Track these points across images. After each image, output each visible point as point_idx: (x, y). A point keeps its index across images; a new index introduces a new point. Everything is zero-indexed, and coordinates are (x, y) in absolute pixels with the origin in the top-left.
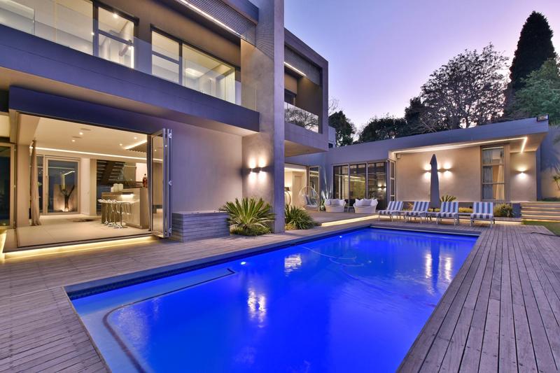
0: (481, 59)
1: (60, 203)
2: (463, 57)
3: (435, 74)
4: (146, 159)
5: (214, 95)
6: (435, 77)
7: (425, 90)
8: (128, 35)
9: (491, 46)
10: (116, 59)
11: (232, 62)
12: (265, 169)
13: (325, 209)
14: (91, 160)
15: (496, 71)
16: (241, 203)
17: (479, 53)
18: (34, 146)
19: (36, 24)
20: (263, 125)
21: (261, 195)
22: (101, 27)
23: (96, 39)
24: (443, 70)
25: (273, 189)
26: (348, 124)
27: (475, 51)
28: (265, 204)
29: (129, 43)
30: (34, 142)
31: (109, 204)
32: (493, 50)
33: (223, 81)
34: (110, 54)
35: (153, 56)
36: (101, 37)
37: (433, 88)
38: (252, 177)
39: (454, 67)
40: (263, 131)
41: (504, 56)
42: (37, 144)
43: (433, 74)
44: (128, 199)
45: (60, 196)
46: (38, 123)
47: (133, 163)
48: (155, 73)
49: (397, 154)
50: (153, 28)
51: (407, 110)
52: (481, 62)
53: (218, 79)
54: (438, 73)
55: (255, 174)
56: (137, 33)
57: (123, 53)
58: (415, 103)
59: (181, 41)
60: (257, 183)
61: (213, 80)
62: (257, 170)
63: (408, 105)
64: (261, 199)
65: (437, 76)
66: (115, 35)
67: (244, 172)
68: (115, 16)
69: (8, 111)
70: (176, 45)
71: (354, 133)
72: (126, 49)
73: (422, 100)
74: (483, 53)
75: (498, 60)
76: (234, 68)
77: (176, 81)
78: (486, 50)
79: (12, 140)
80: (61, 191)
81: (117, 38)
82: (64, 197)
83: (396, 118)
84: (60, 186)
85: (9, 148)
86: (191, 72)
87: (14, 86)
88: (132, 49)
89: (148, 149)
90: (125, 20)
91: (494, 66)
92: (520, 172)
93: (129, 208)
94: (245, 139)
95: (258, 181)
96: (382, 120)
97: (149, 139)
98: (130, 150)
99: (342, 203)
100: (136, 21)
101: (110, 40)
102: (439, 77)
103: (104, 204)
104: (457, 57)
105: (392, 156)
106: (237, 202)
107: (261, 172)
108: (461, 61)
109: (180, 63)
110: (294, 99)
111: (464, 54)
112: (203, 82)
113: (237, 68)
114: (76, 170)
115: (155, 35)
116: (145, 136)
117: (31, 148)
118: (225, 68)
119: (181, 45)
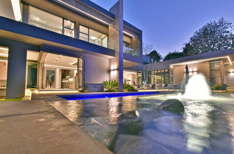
0: (218, 24)
1: (48, 86)
2: (209, 24)
3: (196, 33)
4: (77, 69)
5: (100, 45)
6: (196, 34)
7: (192, 39)
8: (72, 27)
9: (223, 19)
10: (69, 35)
11: (106, 33)
12: (116, 70)
13: (144, 88)
14: (60, 69)
15: (226, 29)
16: (108, 81)
17: (217, 22)
18: (44, 64)
19: (46, 26)
20: (116, 54)
21: (115, 79)
22: (64, 26)
23: (63, 29)
24: (200, 31)
25: (119, 76)
26: (158, 55)
27: (215, 21)
28: (116, 82)
29: (72, 30)
30: (44, 62)
31: (65, 82)
32: (224, 20)
33: (104, 40)
34: (67, 33)
35: (80, 33)
36: (64, 28)
37: (195, 39)
38: (112, 73)
39: (205, 29)
40: (116, 56)
41: (229, 22)
42: (45, 63)
43: (195, 32)
44: (71, 80)
45: (49, 84)
46: (46, 55)
47: (73, 71)
48: (80, 38)
49: (174, 66)
50: (80, 24)
51: (184, 48)
52: (218, 26)
53: (102, 40)
54: (198, 32)
55: (113, 71)
56: (75, 27)
57: (71, 33)
58: (188, 45)
59: (89, 28)
60: (114, 75)
61: (100, 40)
62: (114, 70)
63: (184, 46)
64: (115, 80)
65: (197, 34)
66: (69, 27)
67: (109, 71)
68: (69, 22)
69: (40, 52)
70: (87, 29)
71: (161, 59)
72: (72, 32)
73: (191, 44)
74: (219, 22)
75: (226, 25)
76: (107, 36)
77: (87, 41)
78: (220, 21)
79: (38, 62)
80: (49, 82)
81: (69, 28)
82: (50, 84)
83: (179, 52)
84: (49, 80)
85: (37, 64)
86: (92, 38)
87: (42, 45)
88: (73, 31)
89: (78, 64)
90: (71, 23)
91: (225, 27)
92: (230, 72)
93: (72, 83)
94: (110, 60)
95: (114, 74)
96: (173, 53)
97: (78, 60)
98: (72, 65)
99: (151, 85)
100: (75, 23)
101: (67, 29)
102: (198, 34)
103: (64, 82)
104: (206, 25)
105: (171, 66)
106: (107, 81)
107: (115, 70)
108: (209, 26)
109: (88, 35)
110: (130, 45)
111: (209, 23)
112: (97, 41)
113: (108, 36)
114: (55, 74)
115: (80, 26)
116: (77, 59)
117: (43, 65)
118: (104, 36)
119: (89, 29)
